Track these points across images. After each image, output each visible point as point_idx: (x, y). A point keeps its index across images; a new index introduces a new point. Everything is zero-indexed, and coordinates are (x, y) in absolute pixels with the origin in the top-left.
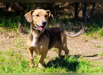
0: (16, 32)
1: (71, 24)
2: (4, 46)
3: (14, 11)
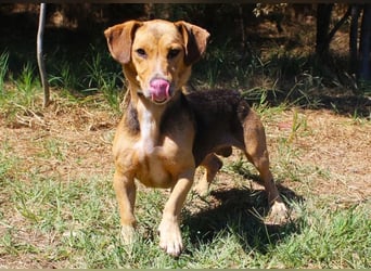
0: (117, 109)
1: (314, 81)
2: (83, 162)
3: (75, 26)
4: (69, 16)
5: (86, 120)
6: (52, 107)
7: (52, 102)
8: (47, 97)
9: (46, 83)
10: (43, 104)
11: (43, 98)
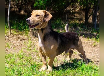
0: (27, 35)
1: (81, 29)
2: (15, 49)
3: (26, 14)
4: (25, 12)
5: (19, 38)
6: (12, 34)
7: (11, 33)
8: (10, 32)
9: (10, 28)
10: (9, 33)
11: (9, 32)
